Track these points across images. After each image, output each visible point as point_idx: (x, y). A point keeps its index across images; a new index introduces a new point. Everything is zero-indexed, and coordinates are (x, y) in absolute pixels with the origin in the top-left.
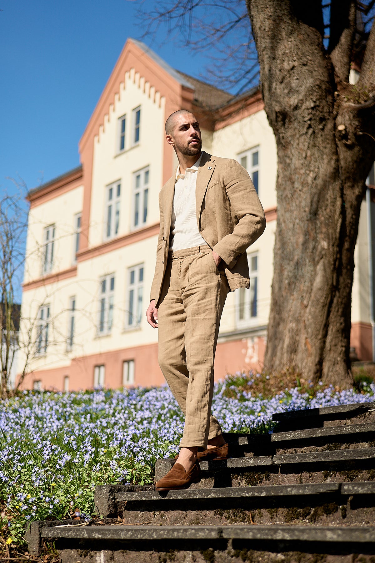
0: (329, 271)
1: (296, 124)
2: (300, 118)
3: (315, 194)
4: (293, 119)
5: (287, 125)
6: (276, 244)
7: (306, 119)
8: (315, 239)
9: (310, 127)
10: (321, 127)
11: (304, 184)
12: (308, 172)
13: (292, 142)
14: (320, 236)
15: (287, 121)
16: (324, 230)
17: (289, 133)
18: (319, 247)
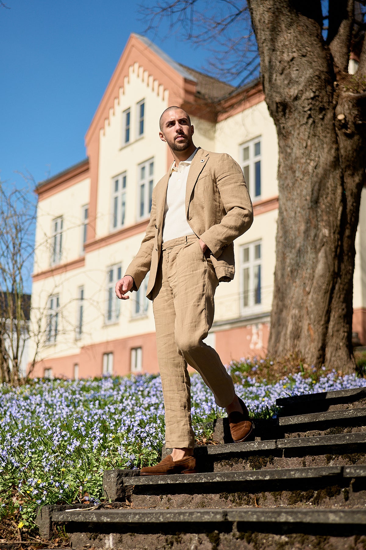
0: (330, 258)
1: (296, 115)
2: (300, 108)
3: (316, 182)
4: (294, 109)
5: (287, 116)
6: (278, 233)
7: (306, 109)
8: (316, 227)
9: (310, 116)
10: (321, 116)
11: (304, 173)
12: (308, 161)
13: (292, 132)
14: (321, 224)
15: (287, 111)
16: (325, 218)
17: (289, 124)
18: (321, 235)
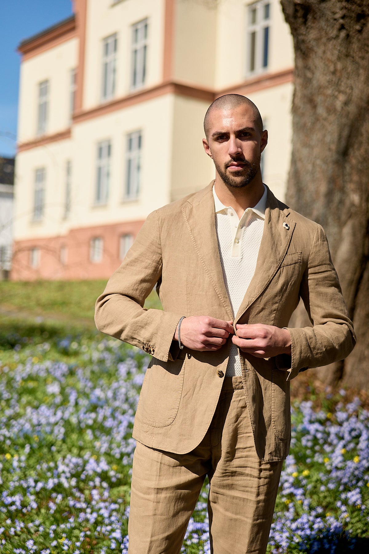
0: (360, 236)
1: (323, 23)
2: (329, 13)
3: (345, 125)
4: (318, 14)
5: (309, 23)
6: (288, 189)
7: (338, 16)
8: (342, 190)
9: (342, 27)
10: (358, 27)
11: (331, 110)
12: (336, 93)
13: (315, 48)
14: (350, 186)
15: (310, 17)
16: (355, 178)
17: (312, 35)
18: (348, 203)
